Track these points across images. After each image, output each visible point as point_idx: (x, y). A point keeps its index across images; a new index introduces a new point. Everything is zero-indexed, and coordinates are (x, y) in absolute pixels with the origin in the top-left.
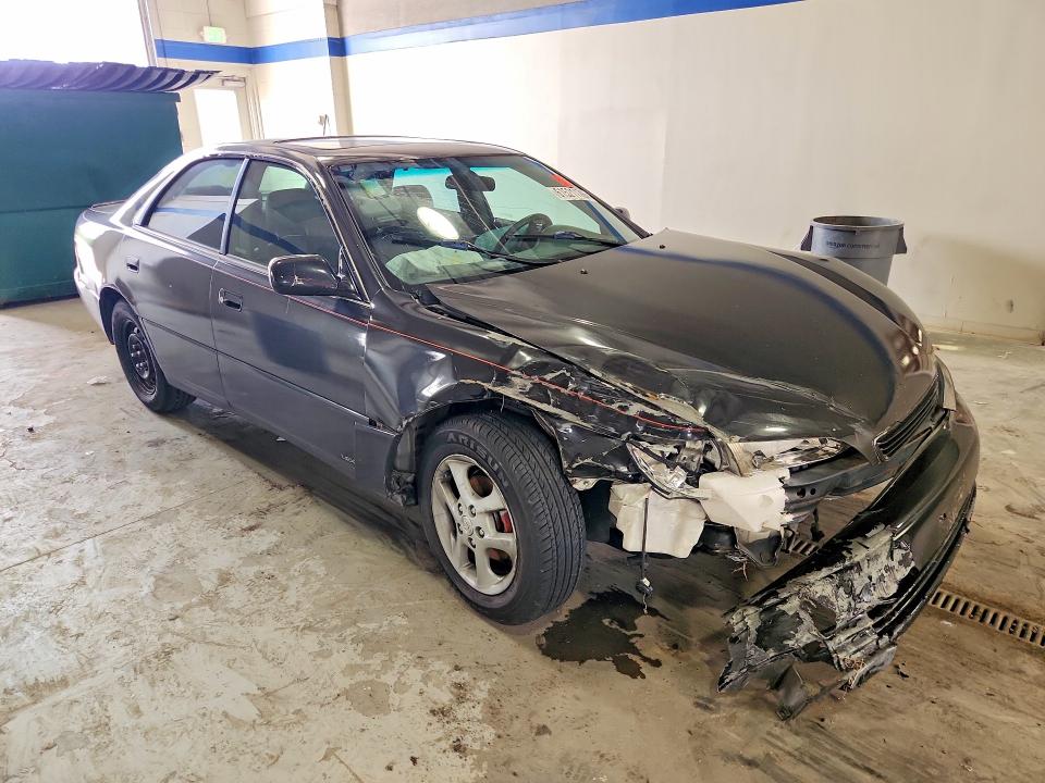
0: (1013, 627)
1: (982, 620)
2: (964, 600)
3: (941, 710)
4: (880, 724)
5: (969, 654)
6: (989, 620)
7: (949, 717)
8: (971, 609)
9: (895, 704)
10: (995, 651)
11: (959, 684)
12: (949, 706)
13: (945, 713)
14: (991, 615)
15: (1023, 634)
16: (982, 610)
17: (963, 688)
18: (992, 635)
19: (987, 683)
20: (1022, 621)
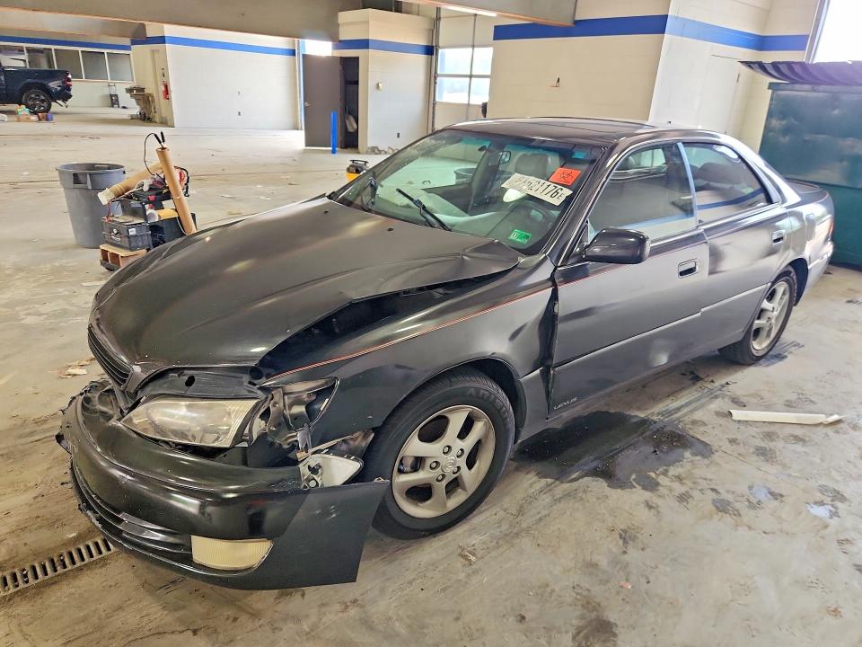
0: (26, 576)
1: (52, 561)
2: (79, 564)
3: (29, 485)
4: (52, 457)
5: (40, 527)
6: (47, 565)
7: (22, 486)
8: (67, 561)
9: (54, 469)
10: (25, 544)
11: (31, 505)
12: (27, 489)
13: (25, 486)
14: (49, 570)
15: (14, 576)
16: (59, 568)
17: (27, 504)
18: (36, 554)
19: (14, 519)
20: (22, 585)
